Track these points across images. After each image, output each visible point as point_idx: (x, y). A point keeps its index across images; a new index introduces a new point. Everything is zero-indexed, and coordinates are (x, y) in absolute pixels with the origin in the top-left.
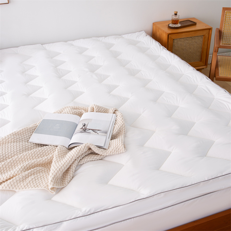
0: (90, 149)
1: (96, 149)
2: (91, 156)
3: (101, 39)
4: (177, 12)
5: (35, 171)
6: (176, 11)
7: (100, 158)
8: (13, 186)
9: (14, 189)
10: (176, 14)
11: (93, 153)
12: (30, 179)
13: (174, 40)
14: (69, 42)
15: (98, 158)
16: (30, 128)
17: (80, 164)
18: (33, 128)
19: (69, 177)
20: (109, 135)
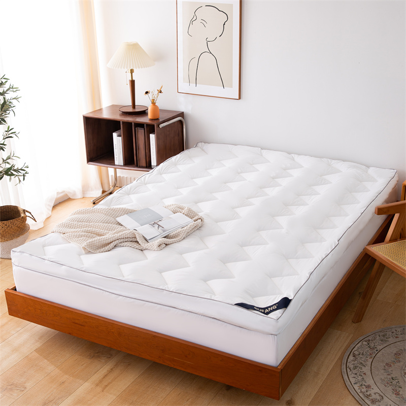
0: (136, 237)
2: (133, 243)
11: (137, 242)
15: (137, 247)
17: (120, 244)
18: (131, 211)
20: (165, 234)
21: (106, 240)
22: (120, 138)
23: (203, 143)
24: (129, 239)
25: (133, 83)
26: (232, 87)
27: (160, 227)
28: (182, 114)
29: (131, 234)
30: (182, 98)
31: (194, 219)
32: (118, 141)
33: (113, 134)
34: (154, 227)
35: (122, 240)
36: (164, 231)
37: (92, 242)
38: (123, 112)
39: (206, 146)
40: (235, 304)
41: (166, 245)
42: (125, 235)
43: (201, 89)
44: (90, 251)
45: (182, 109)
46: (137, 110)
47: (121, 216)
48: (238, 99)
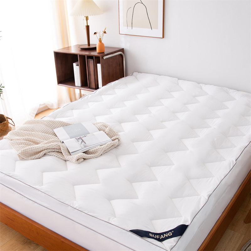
22: (78, 67)
23: (137, 73)
24: (56, 150)
25: (88, 27)
26: (158, 29)
27: (83, 143)
28: (122, 50)
30: (122, 38)
31: (112, 138)
32: (77, 69)
33: (74, 64)
34: (78, 141)
36: (85, 147)
38: (81, 49)
39: (139, 75)
41: (85, 159)
43: (136, 31)
45: (122, 46)
46: (91, 47)
47: (58, 127)
48: (162, 37)
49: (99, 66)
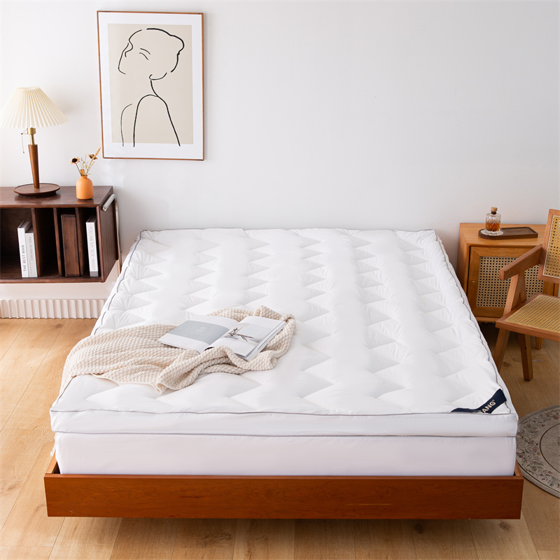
0: (227, 357)
1: (233, 356)
2: (226, 366)
3: (351, 232)
4: (496, 209)
5: (149, 368)
6: (496, 207)
7: (237, 372)
8: (118, 377)
9: (117, 382)
10: (494, 213)
11: (230, 364)
12: (139, 373)
13: (484, 259)
14: (293, 230)
15: (233, 370)
16: (165, 326)
17: (206, 371)
18: (169, 328)
19: (186, 381)
20: (262, 345)
21: (187, 366)
22: (31, 235)
25: (34, 149)
26: (193, 143)
27: (246, 338)
28: (112, 190)
29: (219, 351)
34: (236, 339)
35: (208, 364)
37: (167, 373)
38: (20, 194)
40: (453, 411)
41: (277, 359)
42: (211, 355)
43: (142, 149)
44: (168, 389)
45: (110, 182)
46: (42, 190)
48: (202, 159)
49: (90, 226)
